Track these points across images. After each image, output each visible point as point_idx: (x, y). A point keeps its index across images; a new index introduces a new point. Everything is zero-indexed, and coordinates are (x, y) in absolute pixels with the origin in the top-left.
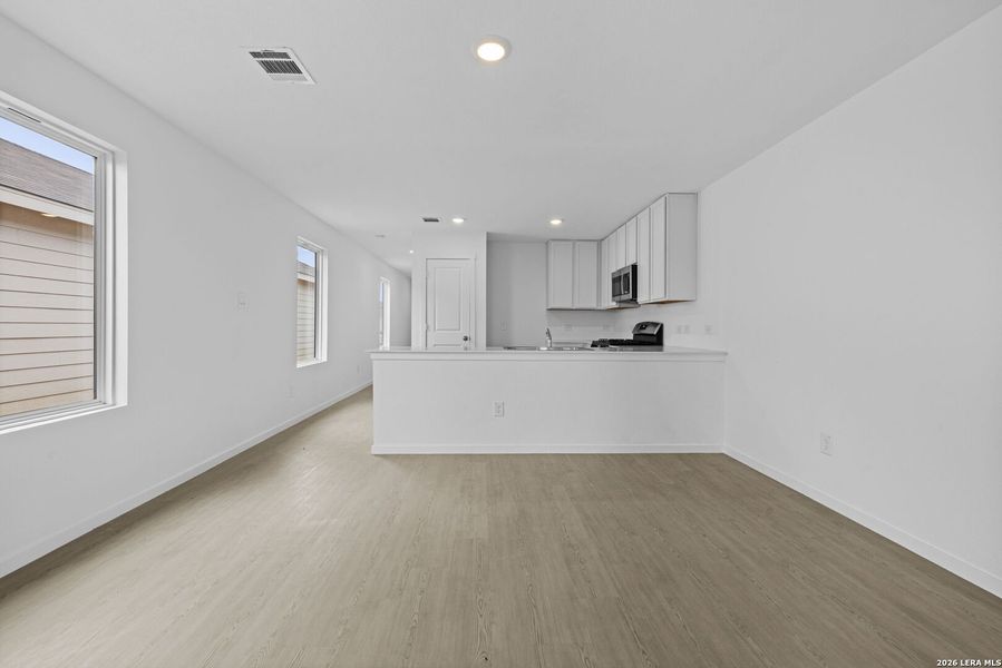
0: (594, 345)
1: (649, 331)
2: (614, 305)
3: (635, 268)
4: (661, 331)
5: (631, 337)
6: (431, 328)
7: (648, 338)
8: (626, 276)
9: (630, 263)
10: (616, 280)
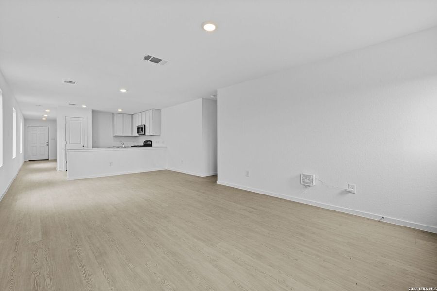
0: (132, 147)
1: (148, 143)
2: (138, 135)
3: (145, 126)
4: (152, 143)
5: (143, 145)
6: (68, 142)
7: (148, 144)
8: (142, 128)
9: (143, 123)
10: (138, 128)
